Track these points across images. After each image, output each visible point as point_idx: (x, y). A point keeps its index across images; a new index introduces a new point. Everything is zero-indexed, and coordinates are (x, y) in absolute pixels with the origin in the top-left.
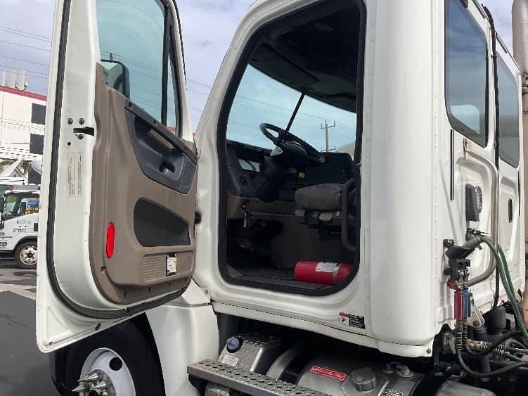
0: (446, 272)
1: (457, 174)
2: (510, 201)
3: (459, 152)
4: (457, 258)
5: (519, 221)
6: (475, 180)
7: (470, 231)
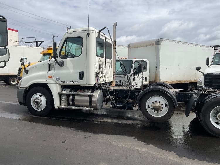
0: (96, 76)
1: (98, 63)
2: (109, 66)
3: (98, 60)
4: (97, 74)
5: (111, 69)
6: (101, 63)
7: (100, 71)
